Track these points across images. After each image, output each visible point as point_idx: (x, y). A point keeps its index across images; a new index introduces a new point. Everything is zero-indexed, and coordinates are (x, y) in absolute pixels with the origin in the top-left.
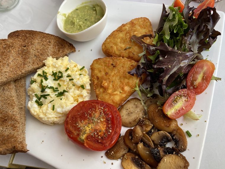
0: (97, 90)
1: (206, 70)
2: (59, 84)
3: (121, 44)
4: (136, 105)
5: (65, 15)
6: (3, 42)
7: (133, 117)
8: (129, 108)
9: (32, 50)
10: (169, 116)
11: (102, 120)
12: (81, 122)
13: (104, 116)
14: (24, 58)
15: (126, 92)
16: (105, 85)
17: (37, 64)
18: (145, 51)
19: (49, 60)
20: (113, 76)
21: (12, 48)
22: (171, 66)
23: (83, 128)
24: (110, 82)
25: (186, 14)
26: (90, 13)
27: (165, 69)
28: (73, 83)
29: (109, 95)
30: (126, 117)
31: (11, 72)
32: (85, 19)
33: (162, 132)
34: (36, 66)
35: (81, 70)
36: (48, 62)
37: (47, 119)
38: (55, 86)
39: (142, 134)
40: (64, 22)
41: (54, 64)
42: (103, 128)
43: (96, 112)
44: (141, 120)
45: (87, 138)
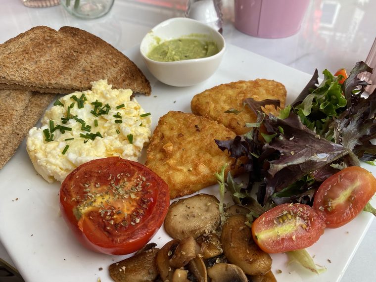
0: (152, 153)
1: (359, 186)
2: (96, 122)
3: (224, 103)
4: (208, 207)
5: (158, 40)
6: (48, 31)
7: (194, 224)
8: (193, 207)
9: (83, 60)
10: (259, 241)
11: (133, 196)
12: (95, 186)
13: (140, 193)
14: (65, 66)
15: (199, 174)
16: (168, 148)
17: (80, 82)
18: (259, 124)
19: (101, 83)
20: (189, 142)
21: (57, 45)
22: (295, 153)
23: (93, 196)
24: (179, 148)
25: (349, 87)
26: (197, 51)
27: (283, 154)
28: (119, 128)
29: (167, 166)
30: (180, 220)
31: (35, 73)
32: (185, 55)
33: (234, 266)
34: (76, 84)
35: (142, 116)
36: (98, 86)
37: (44, 164)
38: (89, 123)
39: (194, 255)
40: (151, 49)
41: (105, 92)
42: (128, 210)
43: (129, 180)
44: (204, 235)
45: (89, 214)
